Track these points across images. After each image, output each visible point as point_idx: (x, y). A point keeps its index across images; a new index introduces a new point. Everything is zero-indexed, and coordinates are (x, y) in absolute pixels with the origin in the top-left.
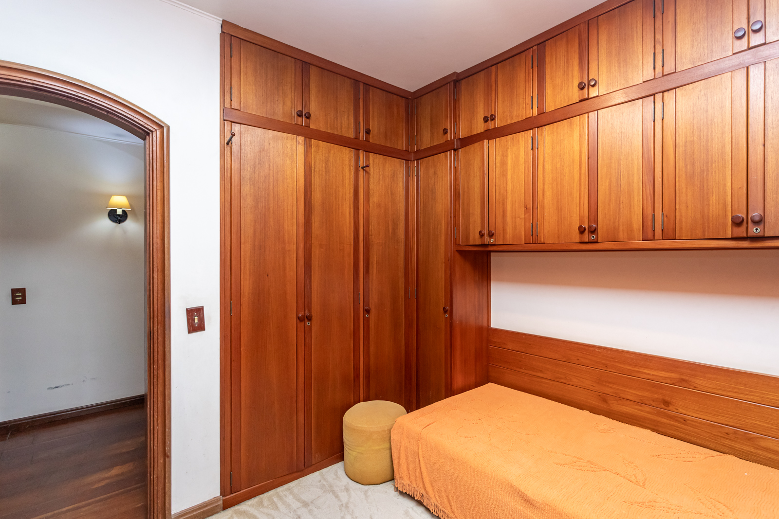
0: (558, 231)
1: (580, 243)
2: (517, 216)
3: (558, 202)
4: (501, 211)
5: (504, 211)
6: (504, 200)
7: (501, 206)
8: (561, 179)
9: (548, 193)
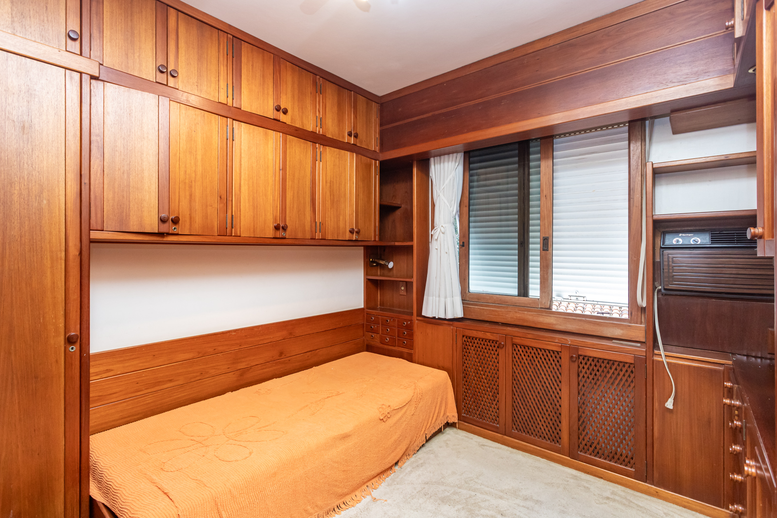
0: (254, 226)
1: (274, 238)
2: (208, 204)
3: (253, 199)
4: (188, 194)
5: (191, 195)
6: (191, 182)
7: (187, 188)
8: (257, 179)
9: (244, 189)
